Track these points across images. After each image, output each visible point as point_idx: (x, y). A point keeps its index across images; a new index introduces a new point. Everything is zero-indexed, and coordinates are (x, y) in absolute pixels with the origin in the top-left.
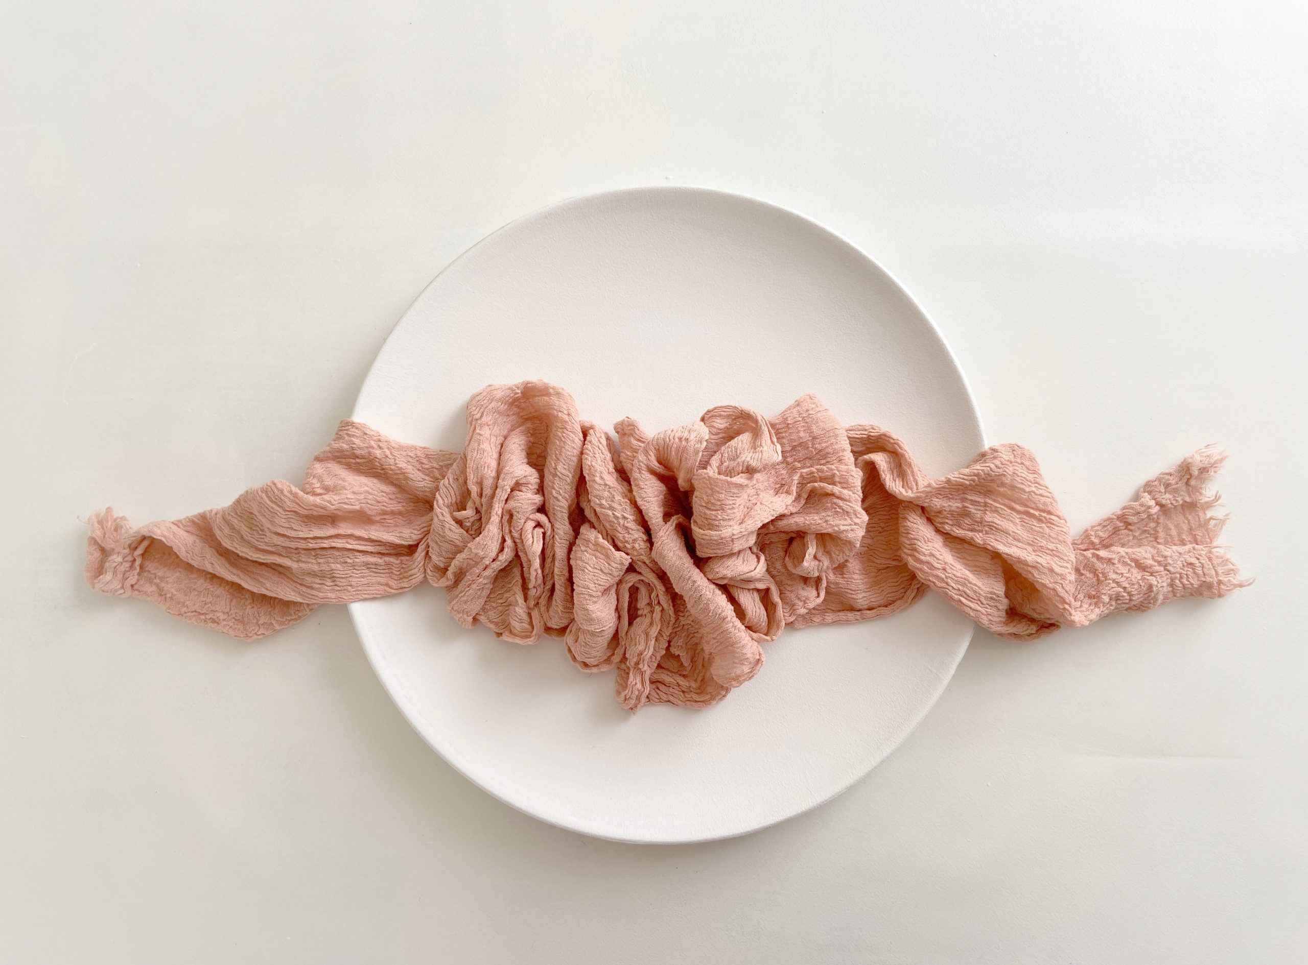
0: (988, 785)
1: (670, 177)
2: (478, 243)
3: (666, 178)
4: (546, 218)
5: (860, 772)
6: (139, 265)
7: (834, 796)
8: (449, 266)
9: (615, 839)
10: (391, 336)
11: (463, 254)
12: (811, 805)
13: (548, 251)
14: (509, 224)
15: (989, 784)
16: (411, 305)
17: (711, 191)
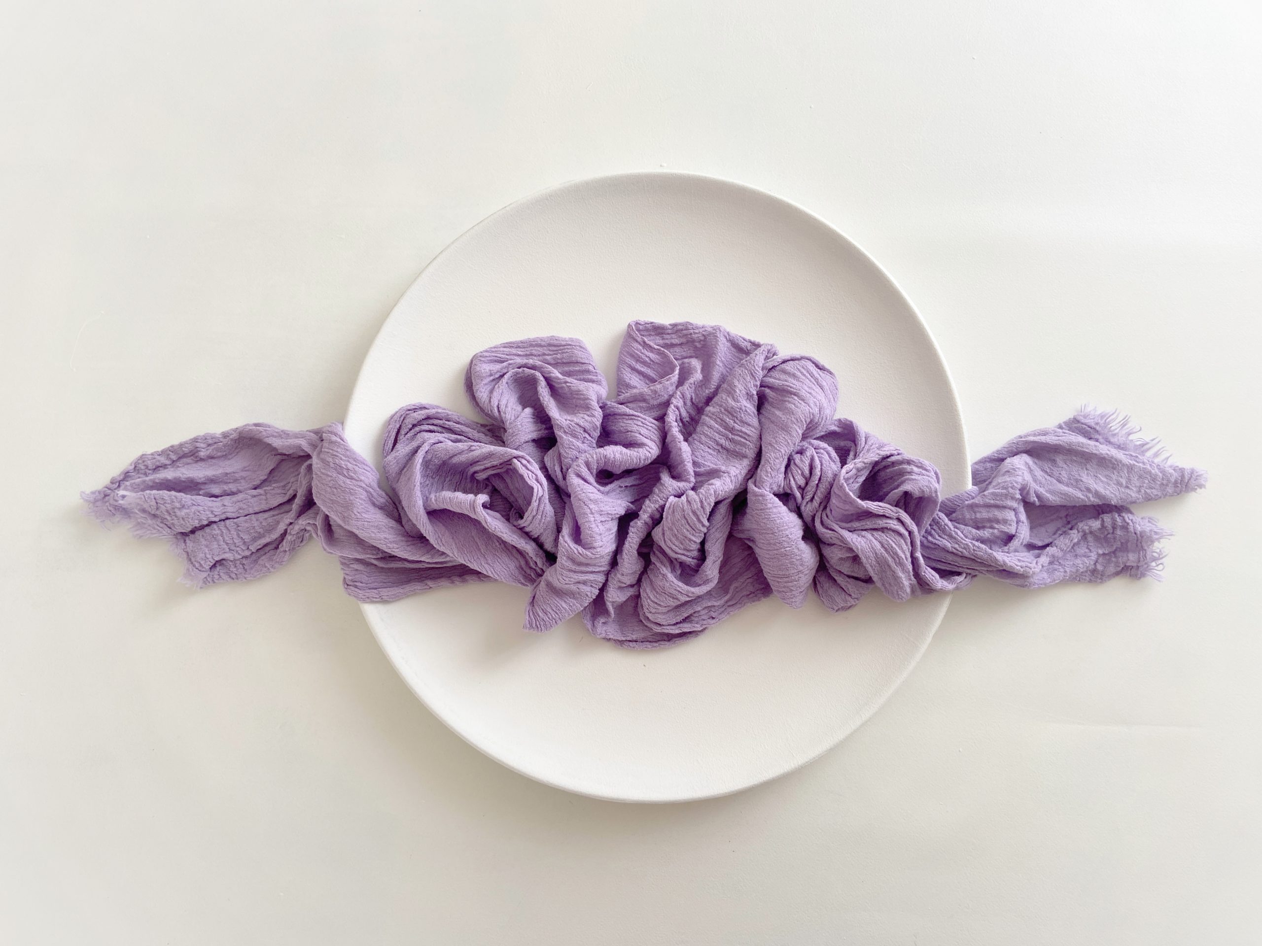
0: (960, 751)
1: (665, 165)
2: (481, 222)
3: (661, 166)
4: (547, 199)
5: (840, 736)
6: (148, 237)
7: (814, 758)
8: (453, 243)
9: (604, 798)
10: (396, 308)
11: (466, 232)
12: (793, 766)
13: (548, 232)
14: (511, 204)
15: (961, 749)
16: (415, 280)
17: (706, 177)
